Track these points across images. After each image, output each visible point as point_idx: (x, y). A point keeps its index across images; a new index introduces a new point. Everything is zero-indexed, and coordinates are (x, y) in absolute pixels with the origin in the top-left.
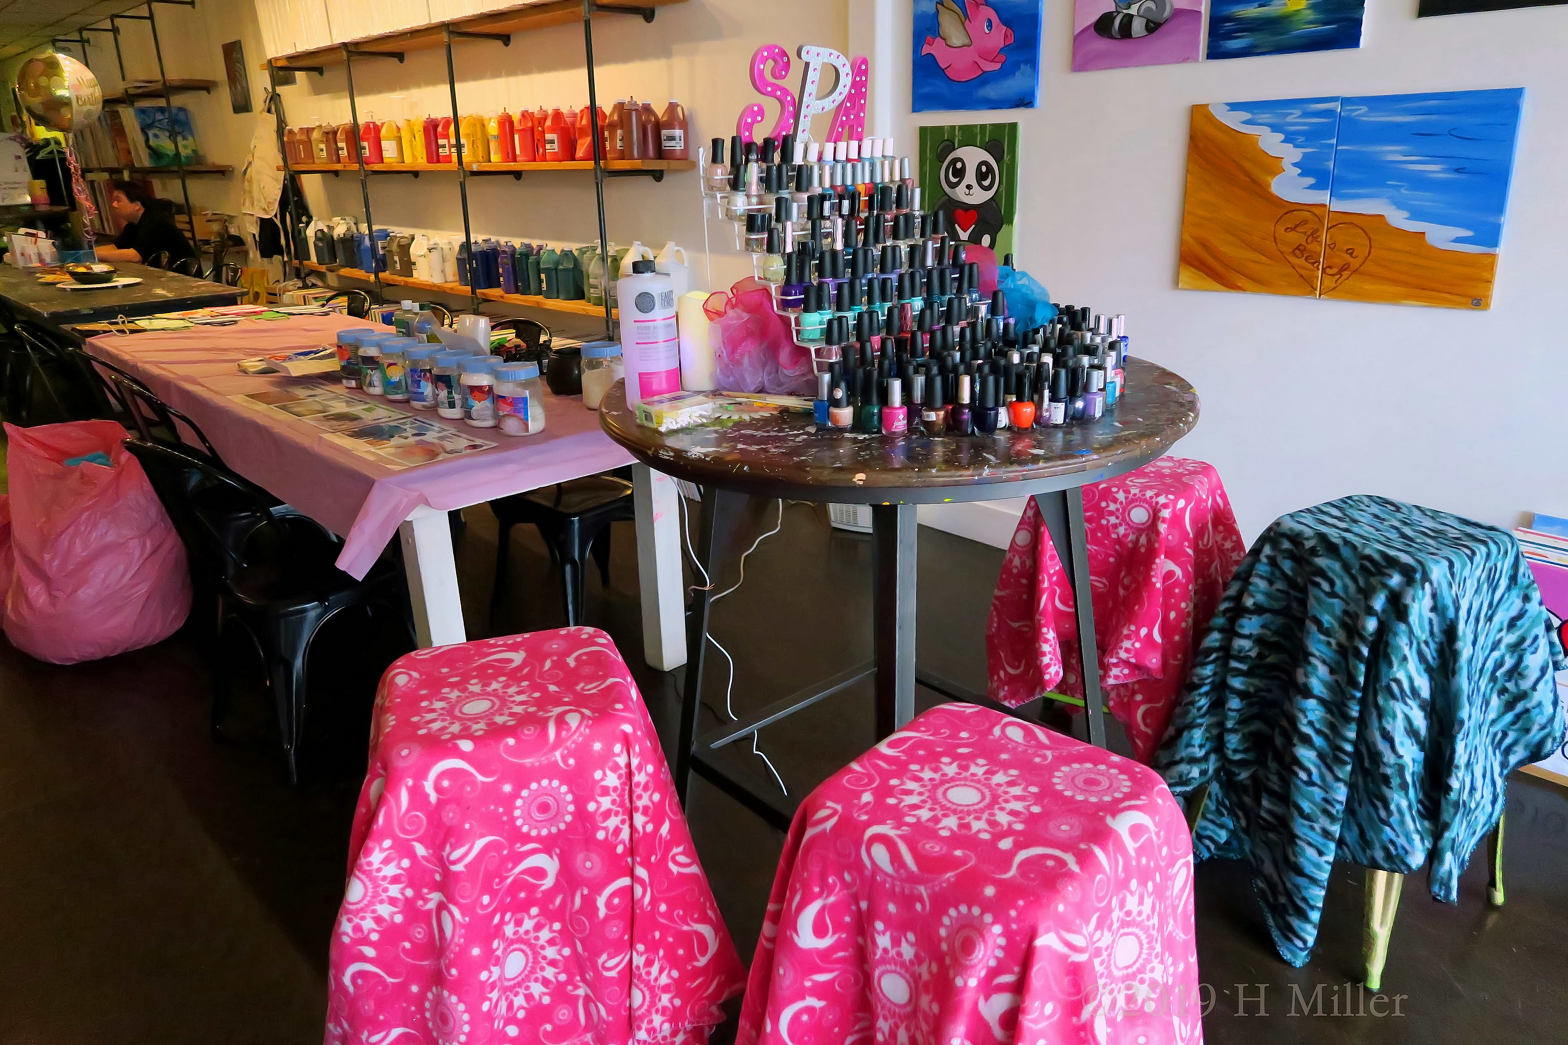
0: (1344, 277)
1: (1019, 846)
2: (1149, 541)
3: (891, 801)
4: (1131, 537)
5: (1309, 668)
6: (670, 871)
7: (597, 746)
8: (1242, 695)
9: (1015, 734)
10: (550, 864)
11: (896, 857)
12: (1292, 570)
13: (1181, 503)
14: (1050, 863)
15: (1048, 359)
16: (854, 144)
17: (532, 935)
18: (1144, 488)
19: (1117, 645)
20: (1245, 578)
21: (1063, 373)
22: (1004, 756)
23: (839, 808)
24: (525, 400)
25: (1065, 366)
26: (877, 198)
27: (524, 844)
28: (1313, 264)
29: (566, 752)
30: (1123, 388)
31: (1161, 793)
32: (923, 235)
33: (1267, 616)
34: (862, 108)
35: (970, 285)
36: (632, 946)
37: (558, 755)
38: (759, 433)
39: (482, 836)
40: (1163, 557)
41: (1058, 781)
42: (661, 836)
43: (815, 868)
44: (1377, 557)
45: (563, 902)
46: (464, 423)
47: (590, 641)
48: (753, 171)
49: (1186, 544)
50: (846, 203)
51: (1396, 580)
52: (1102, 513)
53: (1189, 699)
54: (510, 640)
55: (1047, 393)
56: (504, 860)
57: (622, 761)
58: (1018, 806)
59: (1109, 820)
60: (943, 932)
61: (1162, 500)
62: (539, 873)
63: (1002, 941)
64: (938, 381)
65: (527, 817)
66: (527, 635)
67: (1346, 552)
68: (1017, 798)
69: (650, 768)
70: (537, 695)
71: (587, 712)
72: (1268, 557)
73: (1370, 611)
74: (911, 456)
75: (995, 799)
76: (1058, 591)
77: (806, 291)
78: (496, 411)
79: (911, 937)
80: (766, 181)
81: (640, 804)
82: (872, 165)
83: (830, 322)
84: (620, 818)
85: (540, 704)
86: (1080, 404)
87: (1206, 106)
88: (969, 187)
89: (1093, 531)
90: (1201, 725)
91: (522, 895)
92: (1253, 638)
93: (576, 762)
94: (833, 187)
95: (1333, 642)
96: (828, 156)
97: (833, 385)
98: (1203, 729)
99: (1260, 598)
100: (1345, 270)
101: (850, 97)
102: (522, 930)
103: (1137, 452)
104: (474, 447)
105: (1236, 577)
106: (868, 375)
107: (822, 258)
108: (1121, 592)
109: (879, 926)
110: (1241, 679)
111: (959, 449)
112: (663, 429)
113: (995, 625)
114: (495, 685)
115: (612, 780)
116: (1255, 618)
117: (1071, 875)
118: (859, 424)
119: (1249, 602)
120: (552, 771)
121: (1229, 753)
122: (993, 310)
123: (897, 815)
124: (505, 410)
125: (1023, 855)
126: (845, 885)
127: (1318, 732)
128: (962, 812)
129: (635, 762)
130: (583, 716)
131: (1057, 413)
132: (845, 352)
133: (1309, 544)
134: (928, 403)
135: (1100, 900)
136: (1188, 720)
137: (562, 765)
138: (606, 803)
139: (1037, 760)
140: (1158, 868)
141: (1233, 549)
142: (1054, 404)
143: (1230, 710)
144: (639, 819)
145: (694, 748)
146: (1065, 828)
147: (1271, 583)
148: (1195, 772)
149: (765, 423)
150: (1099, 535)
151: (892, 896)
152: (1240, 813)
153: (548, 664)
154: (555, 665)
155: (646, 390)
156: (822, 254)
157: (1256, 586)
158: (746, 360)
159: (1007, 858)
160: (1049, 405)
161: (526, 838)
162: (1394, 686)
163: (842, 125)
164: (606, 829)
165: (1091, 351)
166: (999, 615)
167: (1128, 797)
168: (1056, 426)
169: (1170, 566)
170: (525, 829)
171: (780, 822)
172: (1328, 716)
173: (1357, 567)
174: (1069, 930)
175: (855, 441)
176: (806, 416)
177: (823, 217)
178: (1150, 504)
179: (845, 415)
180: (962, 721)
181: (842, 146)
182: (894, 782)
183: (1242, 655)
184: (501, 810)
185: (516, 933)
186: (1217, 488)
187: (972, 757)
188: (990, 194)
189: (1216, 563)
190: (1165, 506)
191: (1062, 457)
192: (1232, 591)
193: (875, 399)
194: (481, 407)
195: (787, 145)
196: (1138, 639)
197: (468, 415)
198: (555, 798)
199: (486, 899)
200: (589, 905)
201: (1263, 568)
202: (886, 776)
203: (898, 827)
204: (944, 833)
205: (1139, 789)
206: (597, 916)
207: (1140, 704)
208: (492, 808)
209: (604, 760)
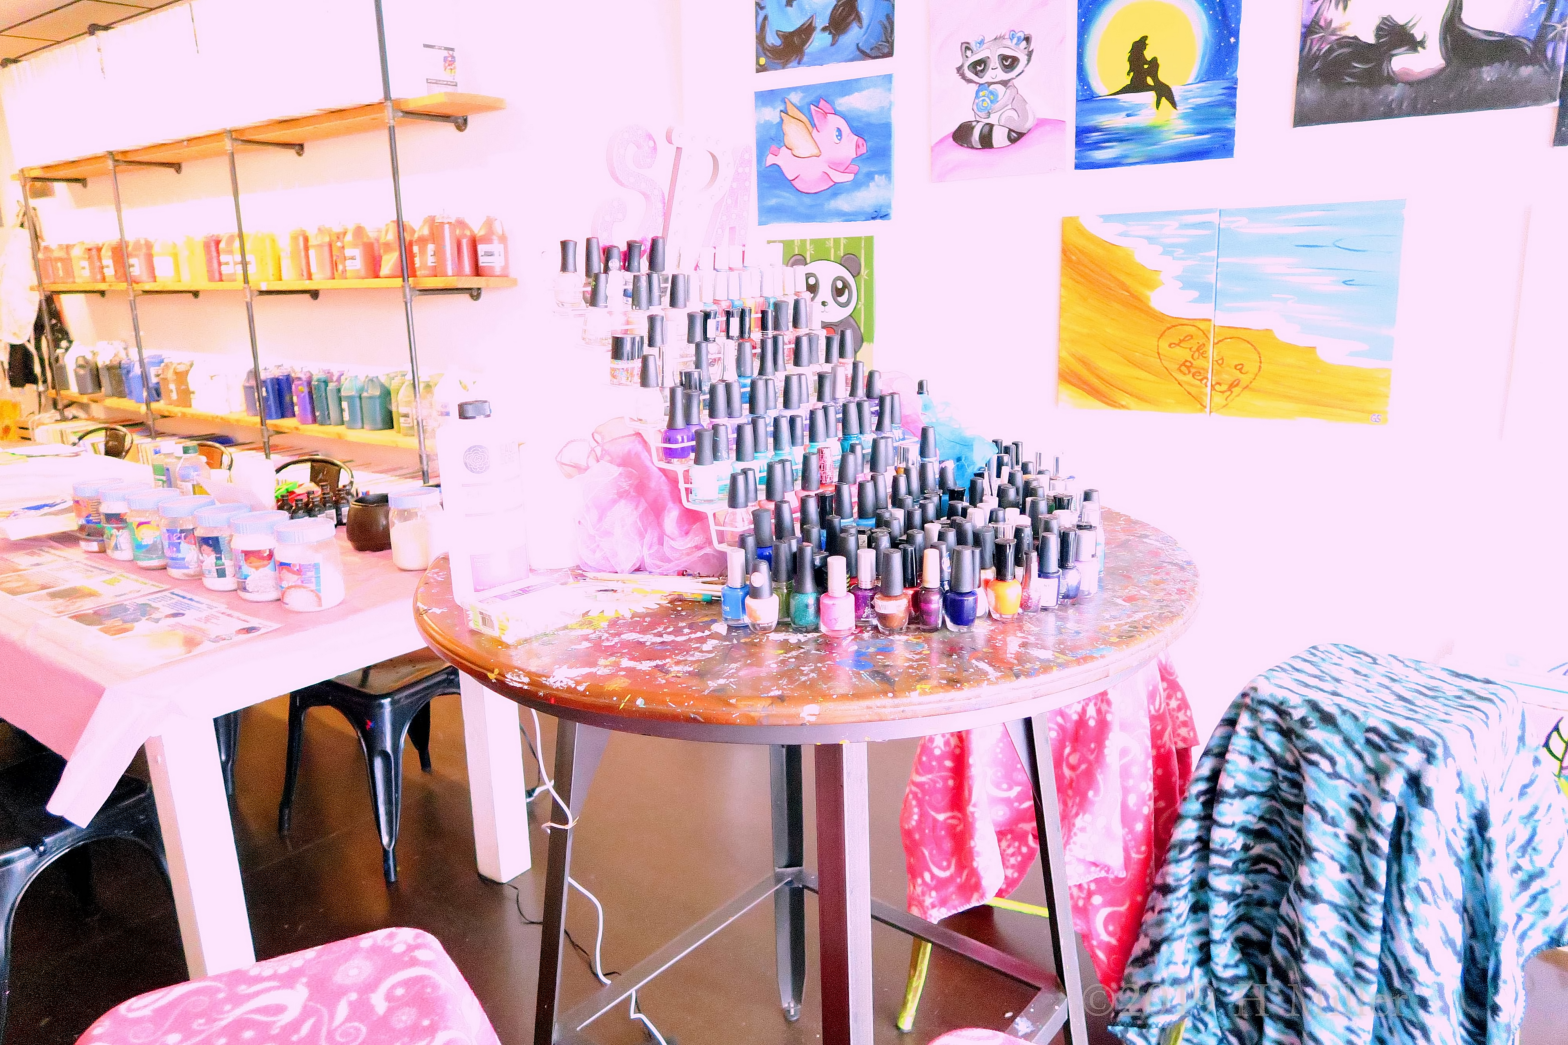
0: (1234, 394)
4: (1077, 708)
5: (1315, 866)
12: (1281, 745)
20: (1220, 754)
21: (1052, 539)
24: (316, 567)
26: (771, 314)
28: (1201, 380)
33: (1252, 800)
34: (746, 206)
38: (649, 639)
44: (1386, 730)
46: (237, 596)
47: (409, 958)
48: (616, 283)
50: (735, 322)
51: (1413, 758)
53: (1165, 905)
55: (1033, 567)
64: (894, 559)
67: (1344, 722)
72: (1248, 730)
73: (1384, 795)
77: (696, 436)
78: (278, 581)
80: (632, 295)
83: (732, 477)
87: (1077, 219)
88: (824, 304)
90: (1182, 937)
92: (1236, 827)
94: (716, 302)
95: (1342, 833)
97: (749, 567)
98: (1185, 939)
99: (1242, 779)
100: (1236, 386)
101: (731, 192)
104: (249, 630)
106: (798, 553)
107: (712, 392)
110: (1227, 877)
112: (507, 638)
113: (915, 817)
116: (1237, 802)
118: (788, 620)
119: (1227, 784)
121: (1218, 968)
122: (922, 451)
124: (290, 579)
127: (1333, 944)
131: (1048, 593)
132: (756, 517)
133: (1297, 714)
134: (883, 589)
136: (1166, 933)
142: (1043, 581)
143: (1216, 916)
147: (1253, 759)
149: (653, 620)
153: (342, 1011)
154: (353, 1013)
156: (712, 387)
157: (1233, 763)
158: (618, 530)
160: (1038, 583)
162: (1424, 887)
166: (920, 804)
168: (1047, 609)
172: (1344, 924)
173: (1362, 741)
176: (709, 607)
177: (707, 340)
179: (768, 608)
181: (722, 252)
183: (1225, 848)
188: (848, 311)
193: (809, 584)
194: (259, 577)
195: (655, 250)
197: (243, 586)
201: (1241, 741)
207: (1098, 908)
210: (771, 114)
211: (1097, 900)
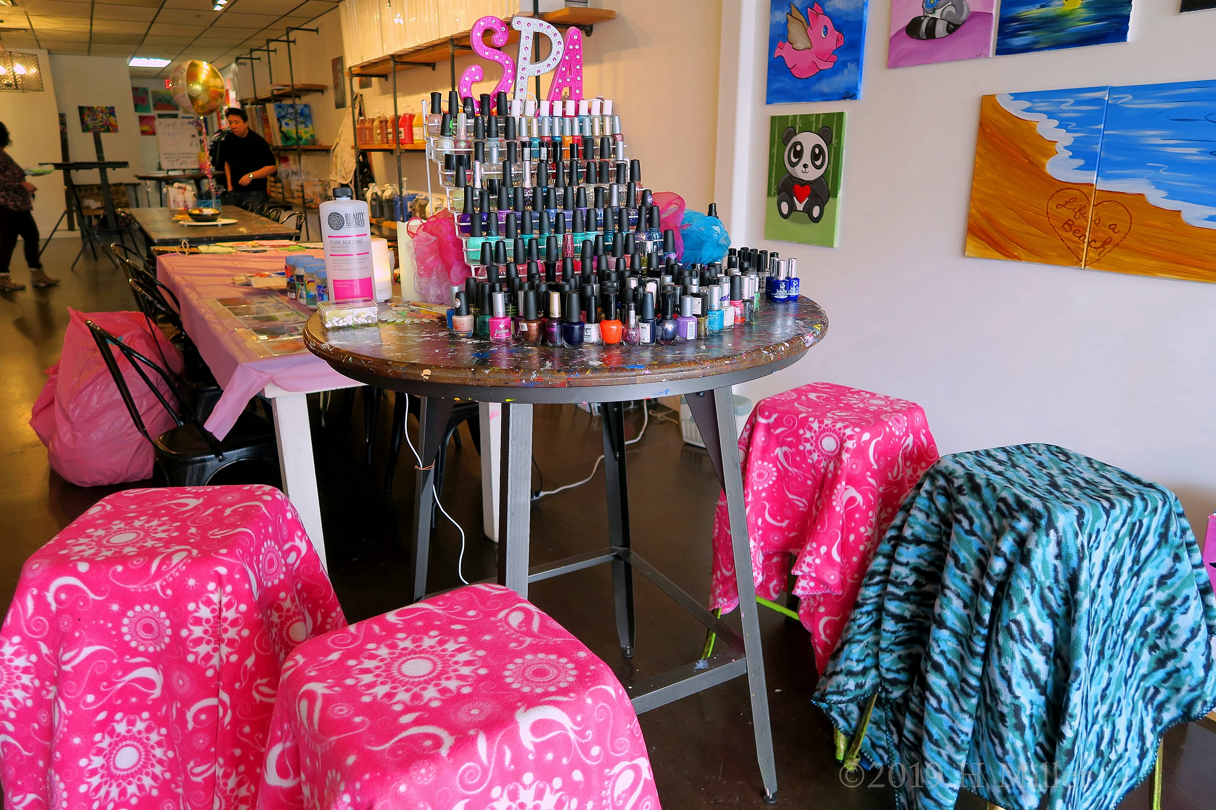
0: (1107, 250)
1: (415, 722)
2: (835, 468)
3: (352, 663)
4: (824, 464)
5: (945, 600)
6: (254, 699)
7: (192, 582)
8: (898, 619)
9: (517, 618)
10: (157, 677)
11: (311, 712)
12: (944, 505)
13: (867, 437)
16: (571, 103)
18: (835, 421)
19: (801, 559)
20: (907, 509)
21: (649, 296)
22: (486, 638)
23: (301, 661)
27: (133, 656)
28: (1080, 237)
29: (165, 583)
33: (924, 548)
34: (578, 73)
36: (215, 758)
39: (90, 644)
40: (844, 483)
41: (512, 667)
42: (246, 667)
44: (1011, 500)
45: (166, 712)
47: (260, 497)
48: (462, 121)
49: (869, 474)
51: (1023, 524)
52: (800, 439)
53: (852, 616)
55: (632, 312)
56: (113, 668)
57: (214, 597)
58: (454, 685)
59: (520, 712)
61: (848, 432)
62: (149, 683)
64: (532, 296)
65: (135, 634)
67: (986, 493)
68: (460, 677)
70: (175, 534)
71: (195, 552)
72: (927, 492)
73: (998, 552)
75: (440, 675)
76: (768, 506)
81: (227, 636)
84: (210, 646)
85: (169, 542)
87: (992, 97)
88: (805, 166)
89: (793, 455)
90: (861, 641)
91: (134, 700)
92: (910, 567)
93: (173, 593)
94: (538, 137)
95: (968, 578)
98: (862, 645)
99: (918, 530)
100: (1108, 243)
101: (564, 63)
102: (135, 730)
108: (814, 512)
110: (897, 603)
112: (329, 326)
113: (717, 530)
114: (154, 523)
115: (205, 613)
116: (912, 547)
117: (436, 758)
118: (477, 331)
119: (908, 532)
120: (152, 598)
121: (883, 671)
122: (664, 247)
123: (342, 676)
125: (413, 731)
127: (949, 662)
128: (401, 682)
129: (224, 600)
130: (189, 555)
131: (644, 333)
133: (957, 483)
136: (850, 636)
137: (161, 594)
138: (198, 631)
139: (513, 645)
140: (577, 766)
142: (641, 324)
143: (884, 630)
144: (225, 650)
146: (474, 712)
147: (928, 516)
148: (851, 684)
149: (417, 327)
150: (798, 459)
152: (893, 729)
153: (210, 511)
154: (213, 513)
155: (339, 295)
157: (915, 517)
159: (393, 732)
160: (637, 325)
161: (135, 653)
162: (1013, 626)
163: (559, 86)
164: (196, 654)
167: (560, 692)
168: (646, 345)
169: (852, 492)
170: (133, 644)
172: (959, 648)
173: (994, 508)
178: (838, 435)
179: (466, 323)
181: (559, 104)
182: (371, 646)
183: (899, 580)
184: (110, 625)
185: (129, 731)
187: (457, 635)
188: (821, 172)
190: (850, 437)
192: (897, 521)
193: (486, 310)
195: (501, 100)
196: (819, 556)
198: (156, 622)
199: (90, 698)
200: (181, 717)
201: (922, 501)
203: (331, 687)
204: (366, 699)
205: (578, 686)
206: (186, 728)
207: (822, 615)
208: (102, 622)
209: (198, 595)
211: (822, 609)
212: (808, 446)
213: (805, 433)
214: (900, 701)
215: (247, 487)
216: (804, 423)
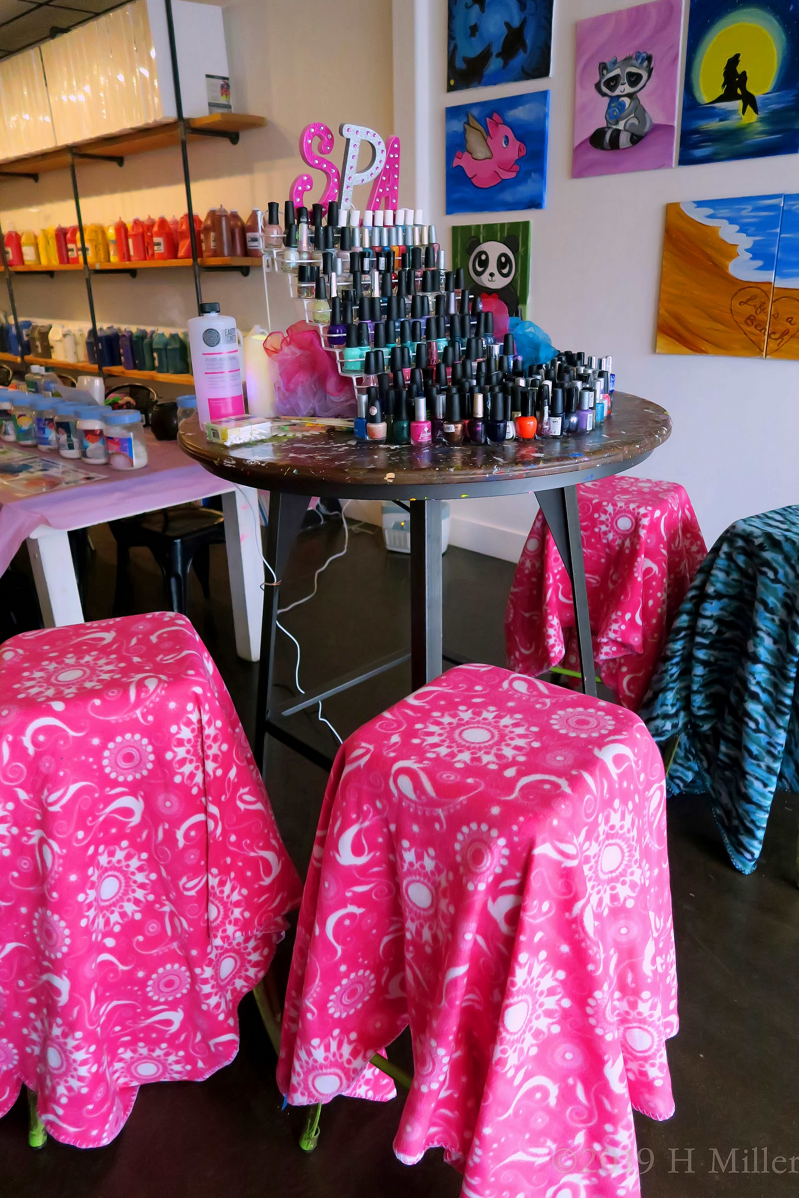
0: (785, 340)
1: (521, 774)
2: (632, 544)
3: (416, 741)
4: (618, 542)
5: (758, 640)
6: (238, 808)
7: (172, 705)
8: (705, 663)
9: (521, 687)
10: (136, 804)
11: (418, 786)
12: (745, 563)
13: (657, 513)
14: (547, 787)
15: (549, 383)
16: (390, 213)
17: (124, 863)
18: (627, 503)
19: (607, 627)
20: (707, 571)
21: (560, 392)
22: (511, 704)
23: (371, 747)
24: (129, 440)
25: (562, 386)
26: (409, 258)
27: (113, 788)
28: (761, 330)
29: (145, 710)
30: (610, 410)
31: (640, 729)
32: (447, 288)
33: (725, 601)
34: (396, 182)
35: (486, 330)
36: (208, 870)
37: (138, 713)
38: (308, 446)
39: (75, 781)
40: (643, 556)
41: (555, 721)
42: (229, 779)
43: (352, 798)
45: (149, 836)
46: (81, 462)
47: (171, 623)
48: (304, 232)
49: (662, 546)
50: (382, 260)
52: (595, 523)
53: (664, 669)
54: (104, 623)
55: (546, 408)
56: (96, 802)
57: (194, 717)
58: (521, 742)
59: (596, 752)
60: (457, 847)
61: (642, 511)
62: (128, 812)
63: (506, 852)
64: (456, 398)
65: (115, 765)
66: (118, 619)
67: (787, 546)
68: (520, 736)
69: (219, 724)
70: (122, 665)
71: (163, 677)
72: (725, 553)
74: (435, 461)
75: (502, 737)
76: (561, 587)
77: (347, 328)
78: (107, 449)
79: (432, 852)
80: (314, 241)
81: (210, 753)
82: (405, 231)
83: (368, 354)
84: (194, 765)
85: (124, 672)
86: (574, 419)
87: (677, 205)
88: (492, 275)
89: (588, 538)
90: (673, 688)
91: (114, 831)
92: (714, 619)
93: (155, 719)
94: (372, 247)
95: (777, 618)
96: (368, 222)
97: (370, 404)
98: (674, 691)
99: (719, 586)
100: (786, 335)
101: (385, 172)
102: (114, 860)
103: (620, 457)
104: (88, 478)
105: (701, 571)
106: (399, 395)
107: (361, 305)
108: (611, 586)
109: (406, 844)
110: (704, 651)
111: (474, 454)
112: (228, 444)
113: (512, 615)
114: (87, 658)
115: (186, 733)
116: (715, 602)
117: (564, 795)
118: (392, 437)
119: (711, 590)
120: (133, 726)
121: (695, 710)
122: (505, 350)
123: (420, 752)
124: (113, 449)
125: (524, 781)
126: (377, 811)
127: (765, 690)
128: (474, 748)
129: (205, 718)
130: (160, 680)
131: (555, 426)
132: (380, 379)
133: (758, 541)
134: (449, 418)
135: (588, 816)
136: (663, 685)
137: (142, 721)
138: (181, 752)
139: (538, 706)
140: (636, 790)
141: (698, 552)
142: (553, 419)
143: (695, 675)
144: (210, 766)
145: (268, 716)
146: (560, 759)
147: (728, 574)
148: (668, 726)
149: (314, 439)
150: (593, 540)
151: (415, 819)
152: (702, 757)
153: (134, 641)
154: (139, 642)
155: (216, 413)
156: (362, 300)
157: (716, 576)
158: (300, 390)
159: (510, 784)
160: (549, 419)
161: (115, 784)
163: (379, 196)
164: (182, 774)
165: (583, 378)
166: (515, 608)
167: (612, 733)
168: (555, 437)
169: (648, 563)
170: (113, 776)
171: (325, 763)
172: (773, 677)
173: (796, 558)
174: (561, 841)
175: (389, 450)
176: (349, 433)
177: (363, 272)
178: (633, 514)
179: (380, 429)
180: (478, 677)
181: (380, 214)
182: (419, 726)
183: (705, 632)
184: (91, 760)
185: (109, 862)
186: (686, 503)
187: (484, 706)
188: (508, 280)
189: (685, 562)
190: (645, 516)
191: (558, 459)
192: (697, 582)
193: (404, 415)
194: (94, 447)
195: (333, 210)
196: (624, 622)
197: (84, 454)
198: (138, 750)
199: (80, 834)
200: (170, 837)
201: (721, 562)
202: (411, 721)
203: (420, 762)
204: (459, 765)
205: (621, 726)
206: (177, 846)
207: (625, 674)
208: (83, 758)
209: (179, 716)
210: (457, 126)
211: (624, 669)
212: (604, 528)
213: (600, 516)
214: (709, 733)
215: (149, 616)
216: (599, 508)
